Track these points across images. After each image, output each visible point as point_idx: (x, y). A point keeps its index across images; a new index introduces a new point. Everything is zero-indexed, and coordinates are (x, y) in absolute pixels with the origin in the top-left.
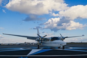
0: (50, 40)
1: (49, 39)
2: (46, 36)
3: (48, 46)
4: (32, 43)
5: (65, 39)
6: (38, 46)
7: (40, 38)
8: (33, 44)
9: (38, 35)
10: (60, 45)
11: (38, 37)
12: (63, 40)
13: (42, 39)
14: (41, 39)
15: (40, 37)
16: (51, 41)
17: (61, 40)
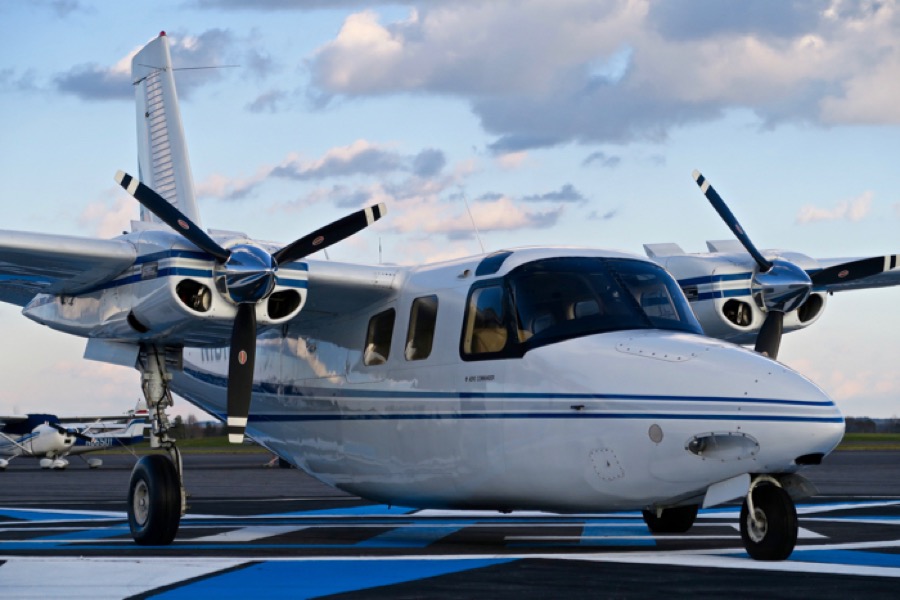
0: (448, 332)
1: (425, 316)
2: (353, 224)
3: (396, 476)
4: (23, 426)
5: (809, 309)
6: (161, 472)
7: (189, 291)
8: (46, 438)
9: (145, 195)
10: (700, 445)
11: (151, 265)
12: (767, 340)
13: (245, 314)
14: (220, 308)
15: (205, 247)
16: (473, 353)
17: (716, 331)
